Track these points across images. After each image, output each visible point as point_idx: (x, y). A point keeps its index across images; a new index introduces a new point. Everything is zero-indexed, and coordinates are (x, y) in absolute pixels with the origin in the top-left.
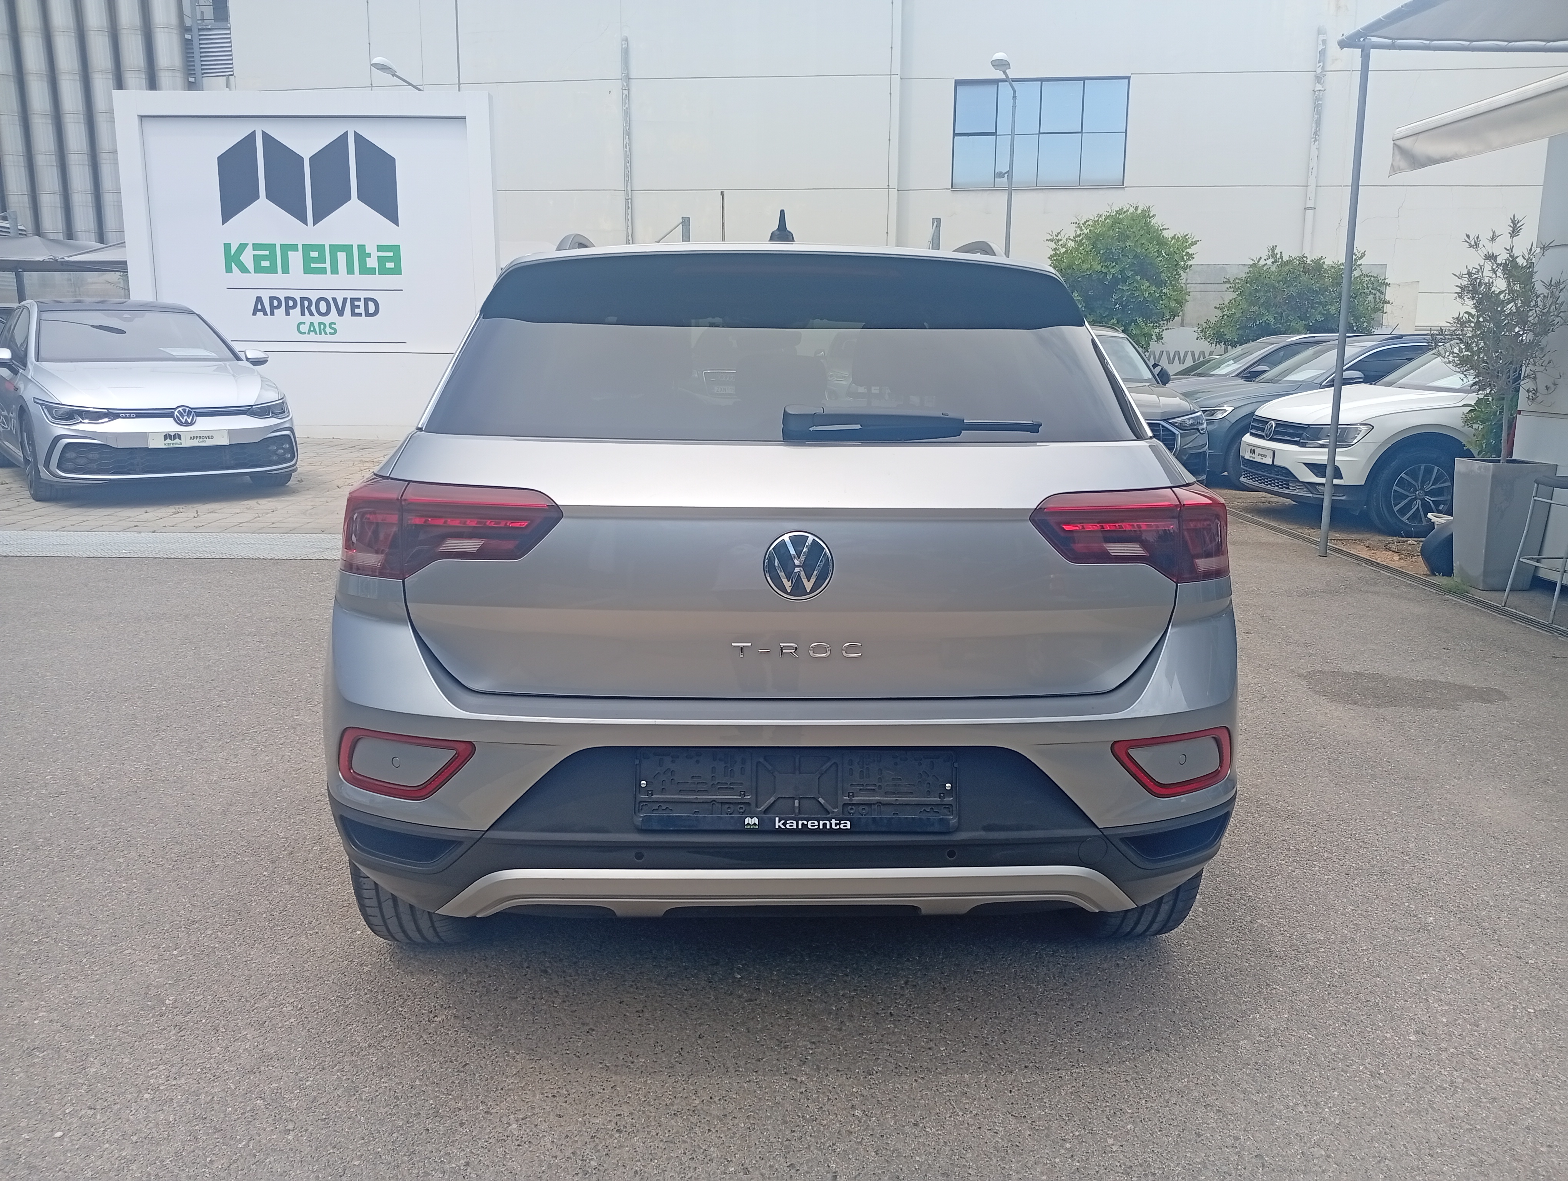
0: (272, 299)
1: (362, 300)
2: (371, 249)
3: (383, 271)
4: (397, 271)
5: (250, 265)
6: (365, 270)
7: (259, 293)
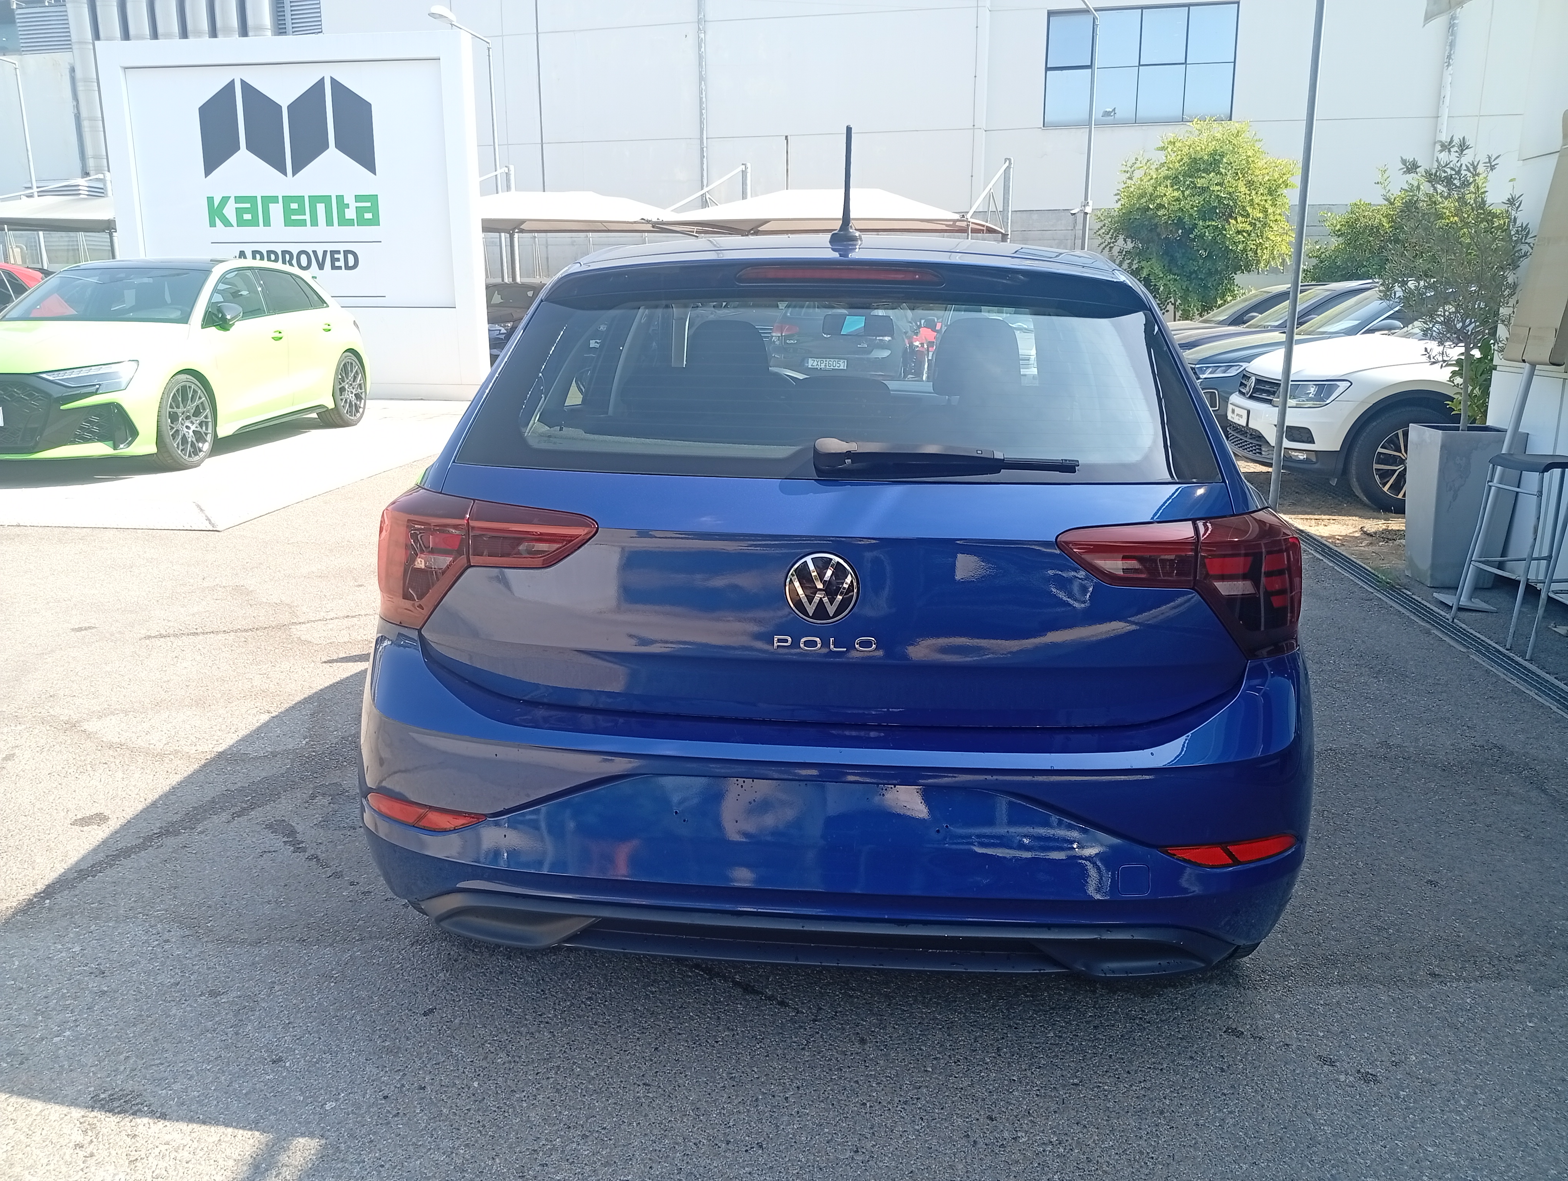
1: (342, 253)
2: (349, 199)
3: (362, 222)
4: (375, 222)
5: (233, 219)
6: (344, 222)
7: (242, 247)
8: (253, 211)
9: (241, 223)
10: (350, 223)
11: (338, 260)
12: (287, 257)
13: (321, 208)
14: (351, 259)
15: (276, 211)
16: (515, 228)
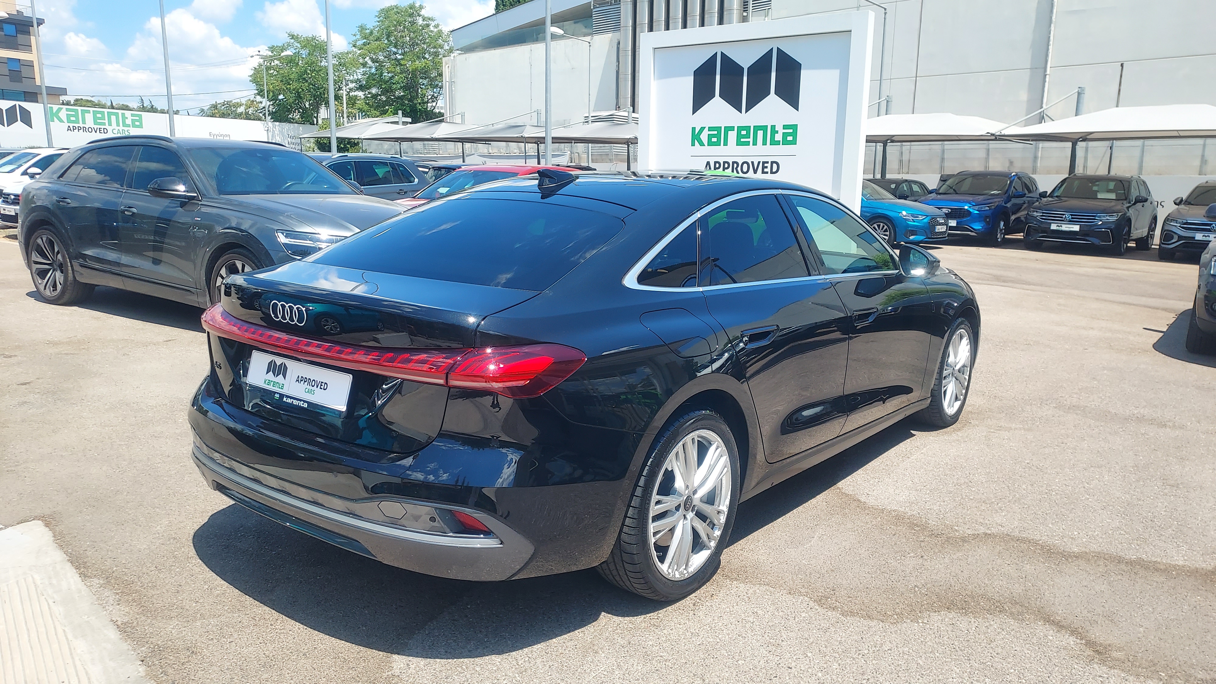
0: (715, 163)
1: (770, 163)
2: (779, 128)
3: (785, 142)
4: (794, 142)
5: (705, 141)
6: (774, 143)
7: (708, 159)
8: (718, 136)
9: (710, 143)
10: (778, 143)
11: (766, 167)
12: (735, 165)
13: (760, 133)
14: (775, 166)
15: (732, 136)
16: (888, 140)
